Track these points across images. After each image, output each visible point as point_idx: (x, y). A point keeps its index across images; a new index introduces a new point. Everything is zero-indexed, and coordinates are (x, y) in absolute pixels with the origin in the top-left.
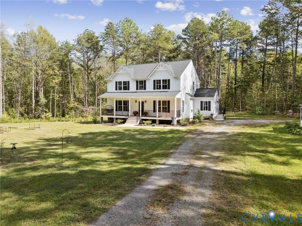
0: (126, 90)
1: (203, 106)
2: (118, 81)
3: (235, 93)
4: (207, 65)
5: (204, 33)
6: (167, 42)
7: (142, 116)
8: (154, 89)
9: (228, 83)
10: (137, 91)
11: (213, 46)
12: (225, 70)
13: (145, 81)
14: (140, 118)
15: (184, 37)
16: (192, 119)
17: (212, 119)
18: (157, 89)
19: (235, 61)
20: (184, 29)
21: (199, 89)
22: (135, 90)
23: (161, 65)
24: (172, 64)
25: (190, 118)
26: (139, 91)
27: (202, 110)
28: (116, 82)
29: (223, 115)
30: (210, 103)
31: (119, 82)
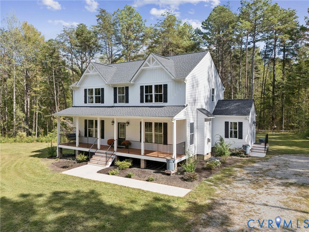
0: (99, 102)
1: (229, 129)
2: (87, 88)
3: (274, 104)
4: (235, 68)
5: (230, 23)
6: (182, 37)
7: (118, 151)
8: (142, 101)
9: (264, 90)
10: (116, 105)
11: (243, 43)
12: (258, 74)
13: (127, 88)
14: (115, 153)
15: (204, 32)
16: (210, 154)
17: (245, 154)
18: (147, 101)
19: (274, 60)
20: (205, 21)
21: (223, 100)
22: (112, 103)
23: (152, 58)
24: (176, 60)
25: (205, 153)
26: (118, 104)
27: (227, 136)
28: (85, 90)
29: (265, 145)
30: (242, 125)
31: (89, 90)
